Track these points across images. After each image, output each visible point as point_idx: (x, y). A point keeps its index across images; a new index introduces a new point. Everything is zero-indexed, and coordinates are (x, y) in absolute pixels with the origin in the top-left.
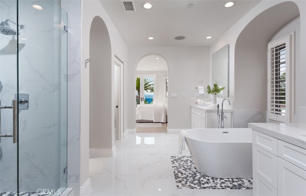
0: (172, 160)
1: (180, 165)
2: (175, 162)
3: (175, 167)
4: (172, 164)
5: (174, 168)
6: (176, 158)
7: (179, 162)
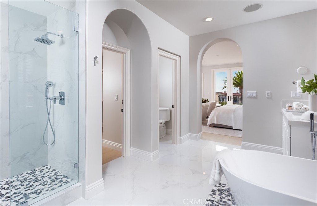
0: (216, 188)
1: (221, 201)
2: (217, 193)
3: (210, 200)
4: (210, 195)
5: (207, 202)
6: (224, 187)
7: (224, 196)
